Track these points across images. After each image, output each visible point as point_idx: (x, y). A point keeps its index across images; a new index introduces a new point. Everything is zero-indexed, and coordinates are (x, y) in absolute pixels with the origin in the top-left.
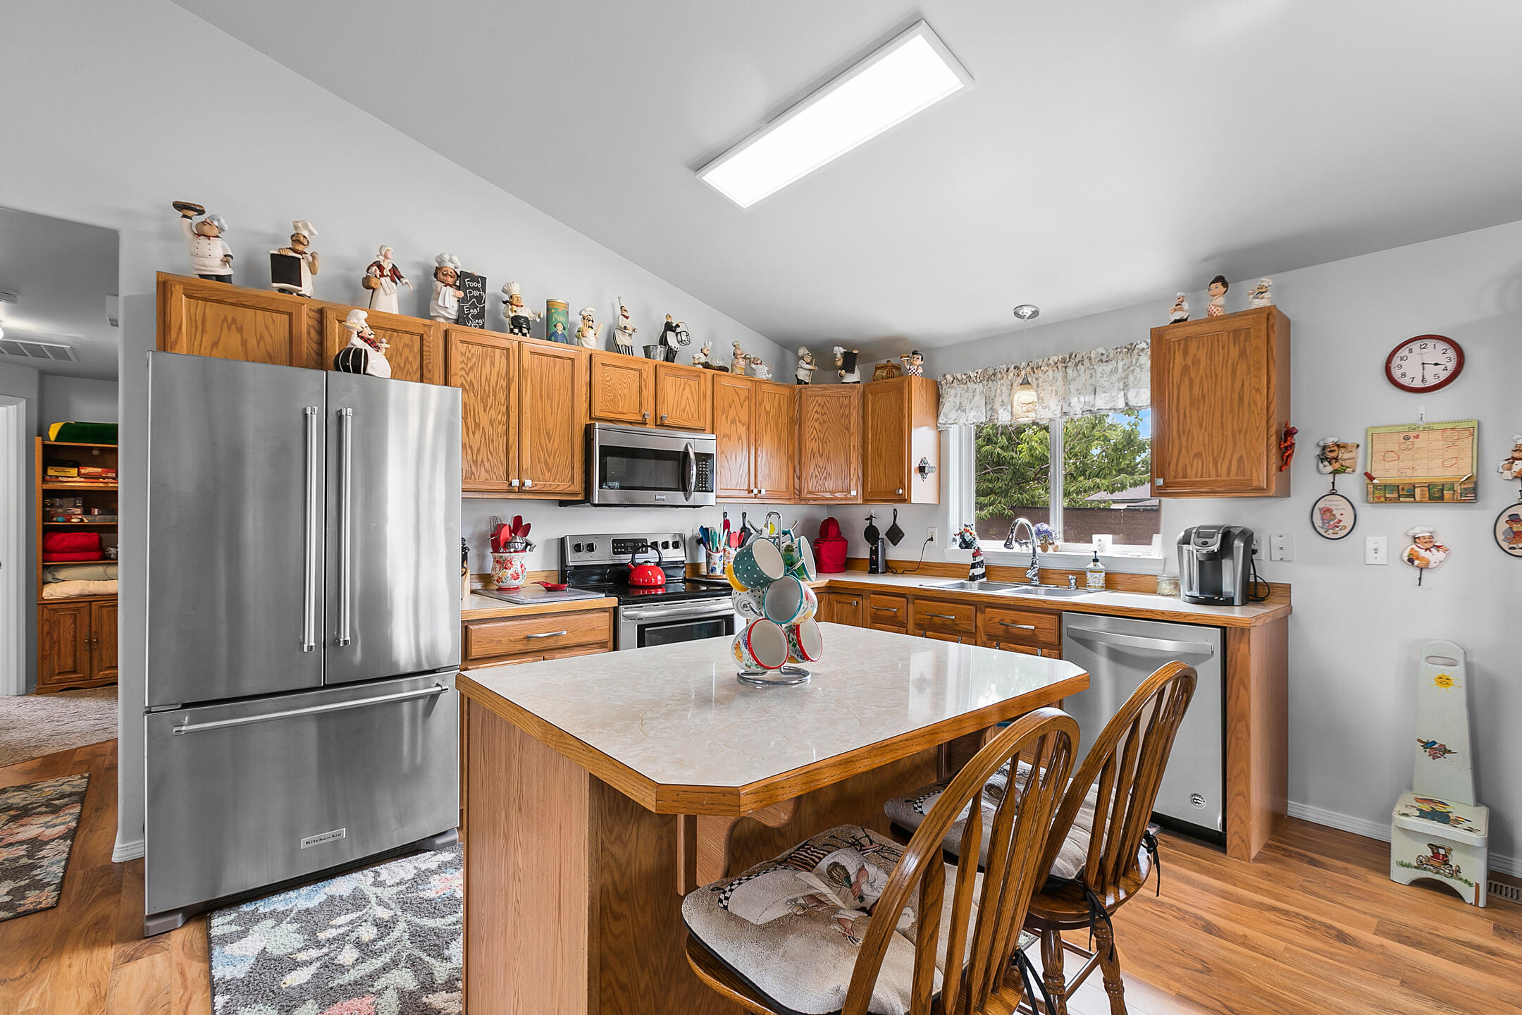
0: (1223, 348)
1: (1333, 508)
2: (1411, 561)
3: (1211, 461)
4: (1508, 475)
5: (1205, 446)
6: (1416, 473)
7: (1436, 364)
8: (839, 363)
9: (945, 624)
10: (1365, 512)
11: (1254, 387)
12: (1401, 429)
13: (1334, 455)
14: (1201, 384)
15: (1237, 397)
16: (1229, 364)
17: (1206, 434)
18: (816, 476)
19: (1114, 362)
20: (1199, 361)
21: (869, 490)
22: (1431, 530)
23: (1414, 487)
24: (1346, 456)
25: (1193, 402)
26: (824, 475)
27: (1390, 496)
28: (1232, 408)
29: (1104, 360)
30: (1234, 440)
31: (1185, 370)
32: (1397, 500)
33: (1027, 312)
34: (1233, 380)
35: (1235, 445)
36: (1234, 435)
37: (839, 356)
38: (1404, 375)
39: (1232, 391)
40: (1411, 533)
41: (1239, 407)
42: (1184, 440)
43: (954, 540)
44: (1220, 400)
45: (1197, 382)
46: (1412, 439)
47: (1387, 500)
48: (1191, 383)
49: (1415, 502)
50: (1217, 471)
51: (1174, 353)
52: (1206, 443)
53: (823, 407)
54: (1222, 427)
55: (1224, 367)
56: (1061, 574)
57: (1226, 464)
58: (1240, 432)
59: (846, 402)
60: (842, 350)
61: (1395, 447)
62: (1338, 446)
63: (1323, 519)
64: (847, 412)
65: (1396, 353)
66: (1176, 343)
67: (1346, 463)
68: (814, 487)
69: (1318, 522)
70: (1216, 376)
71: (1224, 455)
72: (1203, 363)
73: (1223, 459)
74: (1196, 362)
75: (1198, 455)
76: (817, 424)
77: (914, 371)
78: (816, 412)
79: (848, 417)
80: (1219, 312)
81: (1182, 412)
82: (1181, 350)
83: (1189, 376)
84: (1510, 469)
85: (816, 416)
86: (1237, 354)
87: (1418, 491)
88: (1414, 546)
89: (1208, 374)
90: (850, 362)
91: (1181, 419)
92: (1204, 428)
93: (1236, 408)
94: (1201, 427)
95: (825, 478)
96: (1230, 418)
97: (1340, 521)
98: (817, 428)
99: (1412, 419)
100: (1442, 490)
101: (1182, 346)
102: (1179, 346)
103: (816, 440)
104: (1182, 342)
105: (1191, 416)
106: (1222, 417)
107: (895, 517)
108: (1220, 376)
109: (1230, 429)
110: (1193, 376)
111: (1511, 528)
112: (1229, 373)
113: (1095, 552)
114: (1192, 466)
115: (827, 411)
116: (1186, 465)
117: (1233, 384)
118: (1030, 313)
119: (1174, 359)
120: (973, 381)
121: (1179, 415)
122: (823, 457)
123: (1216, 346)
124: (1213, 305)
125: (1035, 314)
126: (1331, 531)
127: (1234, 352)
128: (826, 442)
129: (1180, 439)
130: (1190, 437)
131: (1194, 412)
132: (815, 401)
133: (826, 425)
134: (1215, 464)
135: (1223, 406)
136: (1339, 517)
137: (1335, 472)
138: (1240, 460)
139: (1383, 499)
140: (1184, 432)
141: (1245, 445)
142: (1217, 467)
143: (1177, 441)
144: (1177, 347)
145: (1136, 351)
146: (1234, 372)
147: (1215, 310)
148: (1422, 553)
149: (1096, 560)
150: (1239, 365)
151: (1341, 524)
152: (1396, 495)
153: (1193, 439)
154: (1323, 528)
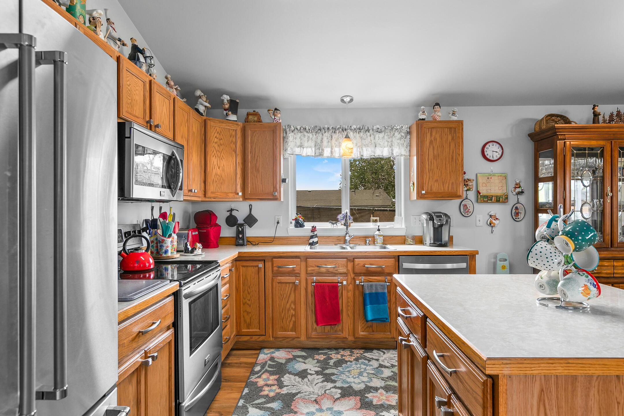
0: (446, 135)
1: (467, 204)
2: (490, 224)
3: (442, 184)
4: (514, 193)
5: (439, 177)
6: (491, 192)
7: (496, 152)
8: (227, 106)
9: (329, 271)
10: (476, 205)
11: (458, 153)
12: (486, 175)
13: (467, 183)
14: (437, 150)
15: (451, 157)
16: (448, 142)
17: (440, 172)
18: (216, 181)
19: (383, 133)
20: (437, 139)
21: (249, 192)
22: (495, 212)
23: (493, 197)
24: (471, 184)
25: (435, 157)
26: (221, 181)
27: (485, 200)
28: (449, 161)
29: (379, 131)
30: (450, 175)
31: (431, 142)
32: (487, 202)
33: (347, 99)
34: (450, 150)
35: (450, 177)
36: (450, 172)
37: (226, 101)
38: (487, 155)
39: (449, 154)
40: (490, 214)
41: (452, 161)
42: (431, 173)
43: (291, 223)
44: (445, 157)
45: (436, 148)
46: (490, 179)
47: (484, 202)
48: (433, 148)
49: (492, 202)
50: (444, 188)
51: (427, 133)
52: (440, 176)
53: (220, 134)
54: (446, 169)
55: (446, 144)
56: (360, 238)
57: (447, 185)
58: (452, 172)
59: (234, 133)
60: (229, 98)
61: (485, 182)
62: (468, 180)
63: (464, 209)
64: (234, 140)
65: (485, 146)
66: (427, 129)
67: (471, 187)
68: (214, 188)
69: (462, 210)
70: (443, 146)
71: (447, 181)
72: (438, 140)
73: (446, 183)
74: (435, 139)
75: (437, 181)
76: (216, 146)
77: (278, 120)
78: (216, 137)
79: (235, 143)
80: (438, 119)
81: (430, 161)
82: (429, 133)
83: (433, 145)
84: (515, 191)
85: (216, 140)
86: (451, 139)
87: (493, 198)
88: (491, 219)
89: (440, 145)
90: (234, 106)
91: (430, 164)
92: (439, 168)
93: (451, 161)
94: (438, 169)
95: (222, 183)
96: (448, 165)
97: (469, 209)
98: (216, 148)
99: (489, 171)
100: (500, 198)
101: (430, 131)
102: (429, 131)
103: (216, 157)
104: (430, 129)
105: (434, 163)
106: (445, 165)
107: (251, 210)
108: (445, 146)
109: (448, 170)
110: (434, 145)
111: (516, 211)
112: (448, 146)
113: (379, 226)
114: (434, 185)
115: (222, 138)
116: (432, 185)
117: (449, 151)
118: (349, 100)
119: (427, 137)
120: (307, 131)
121: (429, 163)
122: (220, 169)
123: (443, 134)
124: (437, 115)
125: (352, 100)
126: (466, 214)
127: (450, 138)
128: (222, 159)
129: (429, 173)
130: (433, 172)
131: (435, 161)
132: (215, 130)
133: (222, 147)
134: (443, 185)
135: (446, 160)
136: (469, 208)
137: (467, 190)
138: (452, 183)
139: (483, 201)
140: (431, 170)
141: (454, 177)
142: (444, 186)
143: (428, 174)
144: (428, 132)
145: (394, 130)
146: (450, 146)
147: (437, 118)
148: (494, 221)
149: (379, 230)
150: (452, 143)
151: (469, 211)
152: (487, 200)
153: (434, 174)
154: (464, 212)
